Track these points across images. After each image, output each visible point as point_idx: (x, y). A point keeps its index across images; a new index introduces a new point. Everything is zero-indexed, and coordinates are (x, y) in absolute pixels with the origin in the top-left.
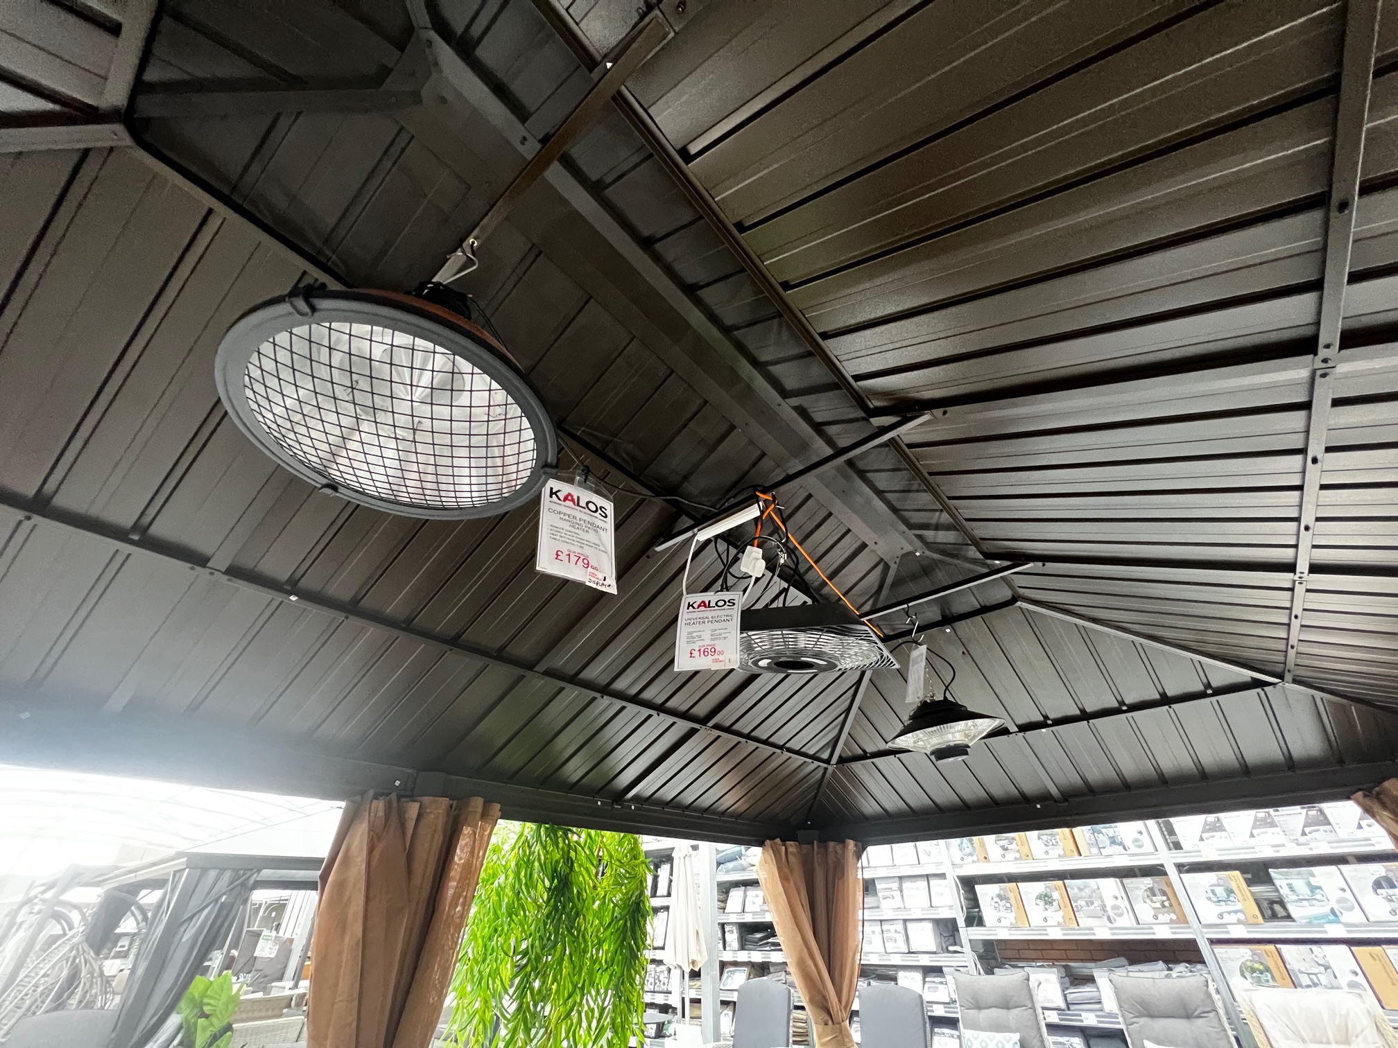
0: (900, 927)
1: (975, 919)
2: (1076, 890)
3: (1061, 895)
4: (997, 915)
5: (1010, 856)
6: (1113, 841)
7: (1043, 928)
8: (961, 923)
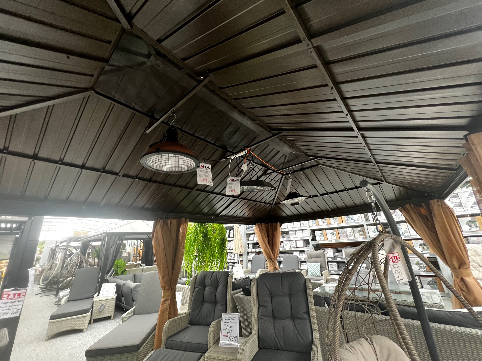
0: (295, 242)
1: (314, 239)
2: (340, 231)
3: (337, 233)
4: (319, 238)
5: (325, 224)
6: (352, 219)
7: (331, 240)
8: (310, 240)
